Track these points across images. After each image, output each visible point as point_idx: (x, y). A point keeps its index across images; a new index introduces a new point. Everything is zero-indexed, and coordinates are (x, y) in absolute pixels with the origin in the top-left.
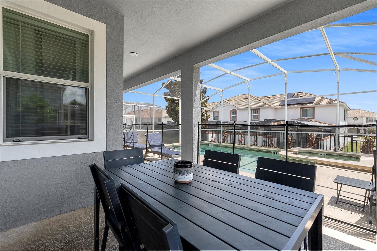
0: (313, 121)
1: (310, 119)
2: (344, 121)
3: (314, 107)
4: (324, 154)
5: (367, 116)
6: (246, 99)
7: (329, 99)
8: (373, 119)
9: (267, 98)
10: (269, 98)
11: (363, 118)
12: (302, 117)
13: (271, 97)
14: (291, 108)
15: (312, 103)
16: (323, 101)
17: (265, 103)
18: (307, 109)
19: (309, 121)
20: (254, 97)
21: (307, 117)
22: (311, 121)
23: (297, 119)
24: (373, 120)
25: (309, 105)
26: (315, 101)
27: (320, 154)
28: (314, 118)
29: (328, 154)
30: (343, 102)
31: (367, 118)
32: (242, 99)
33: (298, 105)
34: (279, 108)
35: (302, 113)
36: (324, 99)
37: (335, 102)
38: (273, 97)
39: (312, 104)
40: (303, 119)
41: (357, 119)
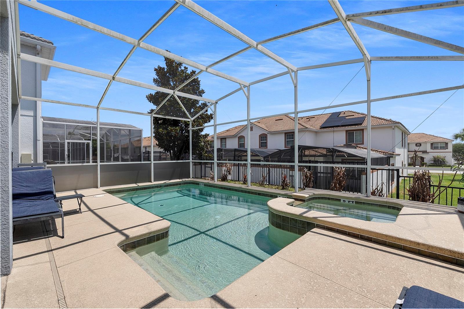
0: (361, 148)
1: (358, 145)
2: (402, 147)
3: (363, 129)
4: (349, 201)
5: (432, 141)
6: (280, 120)
7: (382, 119)
8: (439, 144)
9: (307, 118)
10: (309, 118)
11: (427, 144)
12: (349, 143)
13: (312, 118)
14: (335, 131)
15: (361, 124)
16: (375, 121)
17: (302, 125)
18: (355, 132)
19: (356, 148)
20: (290, 118)
21: (355, 143)
22: (359, 147)
23: (342, 145)
24: (439, 146)
25: (356, 126)
26: (364, 122)
27: (343, 201)
28: (363, 144)
29: (354, 201)
30: (399, 123)
31: (432, 144)
32: (276, 120)
33: (343, 127)
34: (320, 131)
35: (349, 137)
36: (376, 119)
37: (389, 122)
38: (314, 117)
39: (360, 126)
40: (349, 145)
41: (421, 145)
